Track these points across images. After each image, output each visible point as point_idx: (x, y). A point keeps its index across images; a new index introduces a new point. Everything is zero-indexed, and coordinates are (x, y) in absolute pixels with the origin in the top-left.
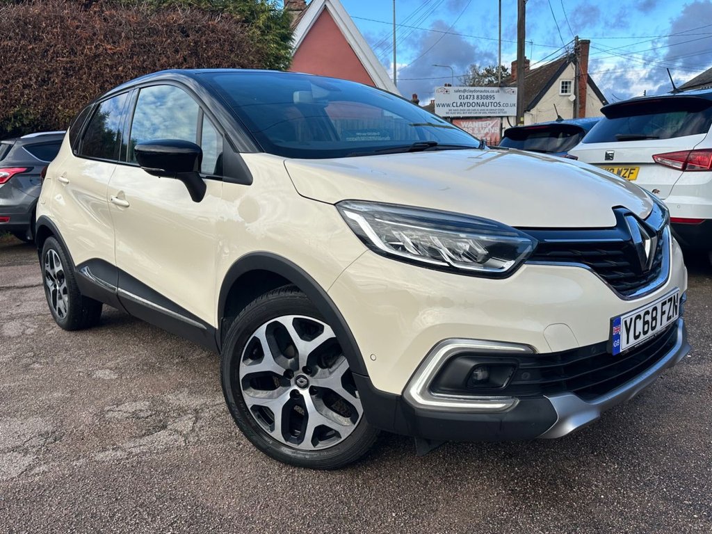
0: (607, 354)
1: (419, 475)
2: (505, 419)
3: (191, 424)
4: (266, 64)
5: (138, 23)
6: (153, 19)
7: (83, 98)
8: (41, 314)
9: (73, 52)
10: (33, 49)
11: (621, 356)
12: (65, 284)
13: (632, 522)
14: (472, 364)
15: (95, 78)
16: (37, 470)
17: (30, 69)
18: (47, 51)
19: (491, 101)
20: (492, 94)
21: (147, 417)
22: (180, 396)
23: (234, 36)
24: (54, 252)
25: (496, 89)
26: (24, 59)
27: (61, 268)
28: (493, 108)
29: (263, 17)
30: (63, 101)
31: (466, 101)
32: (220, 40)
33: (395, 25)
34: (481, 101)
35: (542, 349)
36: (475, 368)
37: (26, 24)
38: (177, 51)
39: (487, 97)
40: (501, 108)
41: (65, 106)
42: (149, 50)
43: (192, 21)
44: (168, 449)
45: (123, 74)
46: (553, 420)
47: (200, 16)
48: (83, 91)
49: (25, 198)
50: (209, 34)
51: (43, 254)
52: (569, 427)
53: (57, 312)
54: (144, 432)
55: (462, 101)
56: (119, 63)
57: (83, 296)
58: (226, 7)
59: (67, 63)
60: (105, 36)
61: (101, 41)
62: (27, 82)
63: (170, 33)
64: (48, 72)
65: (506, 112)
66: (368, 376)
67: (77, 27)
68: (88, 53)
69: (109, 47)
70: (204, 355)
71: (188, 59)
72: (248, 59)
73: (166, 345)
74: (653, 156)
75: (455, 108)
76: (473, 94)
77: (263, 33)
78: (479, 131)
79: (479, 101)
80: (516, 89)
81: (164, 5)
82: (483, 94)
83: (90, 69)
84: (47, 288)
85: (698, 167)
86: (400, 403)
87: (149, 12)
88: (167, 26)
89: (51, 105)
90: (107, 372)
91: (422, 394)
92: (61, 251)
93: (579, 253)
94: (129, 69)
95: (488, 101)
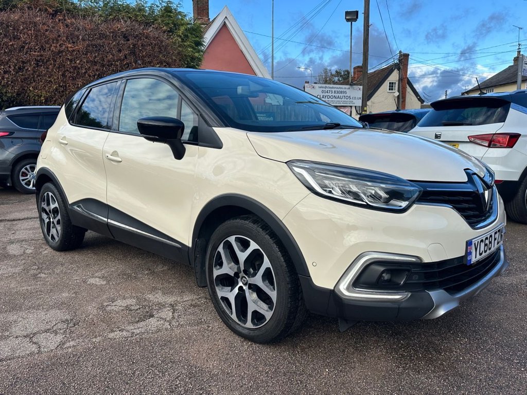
0: (463, 264)
1: (337, 346)
2: (402, 306)
3: (171, 314)
4: (185, 63)
5: (92, 30)
6: (103, 27)
7: (49, 83)
8: (33, 240)
9: (42, 48)
10: (12, 45)
11: (471, 266)
12: (59, 217)
13: (483, 373)
14: (382, 269)
15: (59, 68)
16: (68, 345)
17: (9, 60)
18: (23, 47)
19: (344, 95)
20: (345, 90)
21: (137, 310)
22: (156, 295)
23: (162, 42)
24: (50, 194)
25: (347, 86)
26: (5, 52)
27: (56, 205)
28: (345, 100)
29: (182, 28)
30: (34, 84)
31: (327, 94)
32: (152, 44)
33: (273, 38)
34: (337, 95)
35: (427, 260)
36: (383, 272)
37: (8, 26)
38: (120, 51)
39: (341, 92)
40: (351, 100)
41: (35, 88)
42: (99, 49)
43: (132, 29)
44: (159, 330)
45: (79, 66)
46: (431, 306)
47: (137, 26)
48: (49, 77)
49: (7, 155)
50: (144, 40)
51: (40, 195)
52: (441, 312)
53: (50, 238)
54: (137, 319)
55: (324, 94)
56: (77, 58)
57: (73, 225)
58: (156, 20)
59: (38, 56)
60: (67, 38)
61: (64, 41)
62: (7, 69)
63: (115, 38)
64: (23, 62)
65: (354, 103)
66: (310, 277)
67: (47, 30)
68: (54, 49)
69: (70, 46)
70: (165, 268)
71: (128, 57)
72: (172, 59)
73: (136, 261)
74: (468, 137)
76: (332, 89)
77: (183, 40)
79: (335, 95)
80: (361, 87)
81: (110, 17)
82: (338, 90)
83: (56, 61)
84: (42, 220)
85: (498, 145)
86: (332, 295)
87: (99, 22)
88: (113, 32)
89: (25, 87)
90: (97, 279)
91: (348, 289)
92: (57, 193)
93: (447, 198)
94: (84, 62)
95: (342, 95)
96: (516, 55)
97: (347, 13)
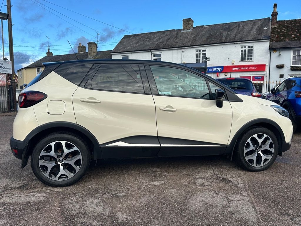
20: (2, 63)
25: (3, 60)
28: (2, 69)
40: (5, 69)
65: (8, 72)
66: (285, 140)
80: (11, 62)
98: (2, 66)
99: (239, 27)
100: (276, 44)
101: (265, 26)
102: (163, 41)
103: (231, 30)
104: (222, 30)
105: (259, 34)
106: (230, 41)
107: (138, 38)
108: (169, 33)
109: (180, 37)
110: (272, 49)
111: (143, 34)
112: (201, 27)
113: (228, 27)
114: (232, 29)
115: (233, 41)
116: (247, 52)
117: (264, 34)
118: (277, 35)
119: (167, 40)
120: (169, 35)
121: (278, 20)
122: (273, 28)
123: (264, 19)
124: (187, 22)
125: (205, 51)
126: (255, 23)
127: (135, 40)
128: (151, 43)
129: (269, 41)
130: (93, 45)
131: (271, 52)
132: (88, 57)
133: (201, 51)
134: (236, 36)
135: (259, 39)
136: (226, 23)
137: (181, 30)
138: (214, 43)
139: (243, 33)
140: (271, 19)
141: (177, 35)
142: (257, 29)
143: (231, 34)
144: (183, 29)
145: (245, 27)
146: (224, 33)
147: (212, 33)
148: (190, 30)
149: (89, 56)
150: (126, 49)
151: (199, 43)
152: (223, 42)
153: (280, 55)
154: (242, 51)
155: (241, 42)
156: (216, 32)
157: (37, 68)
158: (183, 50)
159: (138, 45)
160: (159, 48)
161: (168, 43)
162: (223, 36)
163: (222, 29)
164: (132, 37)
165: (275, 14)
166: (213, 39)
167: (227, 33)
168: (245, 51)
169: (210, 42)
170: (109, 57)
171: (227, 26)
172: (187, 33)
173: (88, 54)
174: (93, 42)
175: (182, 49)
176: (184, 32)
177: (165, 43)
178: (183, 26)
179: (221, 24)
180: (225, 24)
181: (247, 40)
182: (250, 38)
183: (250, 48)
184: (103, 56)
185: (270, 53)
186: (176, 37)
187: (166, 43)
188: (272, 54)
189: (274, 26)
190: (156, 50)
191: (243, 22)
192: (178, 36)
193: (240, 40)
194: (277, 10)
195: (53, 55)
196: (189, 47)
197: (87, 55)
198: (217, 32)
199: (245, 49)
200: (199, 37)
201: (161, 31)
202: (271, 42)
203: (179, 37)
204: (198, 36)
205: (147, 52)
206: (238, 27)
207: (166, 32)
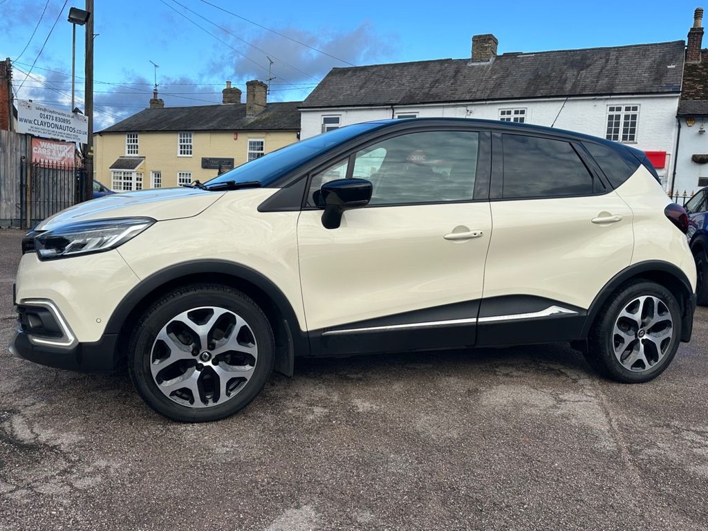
19: (67, 125)
20: (68, 119)
28: (69, 132)
31: (46, 120)
34: (59, 124)
39: (64, 121)
40: (75, 134)
55: (43, 120)
65: (79, 139)
75: (37, 126)
76: (52, 115)
78: (57, 154)
79: (57, 123)
80: (87, 118)
82: (61, 117)
95: (65, 125)
96: (153, 98)
97: (73, 10)
98: (70, 126)
99: (607, 61)
100: (695, 106)
101: (672, 60)
102: (423, 85)
103: (588, 66)
104: (565, 66)
105: (656, 79)
106: (584, 93)
107: (363, 75)
108: (438, 67)
109: (465, 77)
110: (684, 117)
111: (376, 66)
112: (514, 55)
113: (582, 59)
114: (590, 65)
115: (592, 93)
116: (622, 121)
117: (668, 79)
118: (700, 82)
119: (432, 83)
120: (439, 71)
121: (703, 47)
122: (690, 67)
123: (670, 43)
124: (484, 43)
125: (523, 112)
126: (647, 53)
127: (356, 81)
128: (394, 88)
129: (677, 97)
130: (258, 89)
131: (682, 124)
132: (245, 115)
133: (513, 112)
134: (597, 82)
135: (653, 91)
136: (577, 50)
137: (466, 61)
138: (544, 95)
139: (617, 74)
140: (686, 45)
141: (457, 72)
142: (651, 67)
143: (587, 76)
144: (473, 60)
145: (623, 60)
146: (570, 74)
147: (540, 73)
148: (488, 63)
149: (248, 113)
150: (334, 101)
151: (508, 95)
152: (567, 94)
153: (701, 132)
154: (611, 117)
155: (609, 97)
156: (550, 69)
157: (128, 133)
158: (469, 108)
159: (363, 91)
160: (412, 102)
161: (434, 90)
162: (566, 80)
163: (565, 64)
164: (350, 73)
165: (696, 34)
166: (544, 87)
167: (578, 73)
168: (618, 117)
169: (535, 92)
170: (293, 116)
171: (579, 58)
172: (481, 69)
173: (246, 108)
174: (259, 81)
175: (466, 106)
176: (473, 67)
177: (427, 90)
178: (472, 53)
179: (564, 51)
180: (574, 51)
181: (623, 92)
182: (631, 88)
183: (631, 113)
184: (280, 114)
185: (679, 127)
186: (455, 77)
187: (430, 91)
188: (684, 128)
189: (692, 63)
190: (405, 104)
191: (617, 47)
192: (459, 74)
193: (608, 92)
194: (702, 23)
195: (164, 107)
196: (484, 102)
197: (242, 110)
198: (553, 70)
199: (618, 113)
200: (509, 78)
201: (419, 62)
202: (682, 99)
203: (461, 78)
204: (508, 76)
205: (384, 108)
206: (604, 60)
207: (432, 65)
